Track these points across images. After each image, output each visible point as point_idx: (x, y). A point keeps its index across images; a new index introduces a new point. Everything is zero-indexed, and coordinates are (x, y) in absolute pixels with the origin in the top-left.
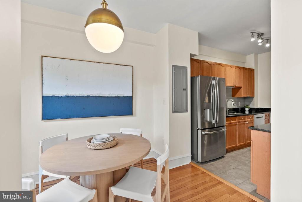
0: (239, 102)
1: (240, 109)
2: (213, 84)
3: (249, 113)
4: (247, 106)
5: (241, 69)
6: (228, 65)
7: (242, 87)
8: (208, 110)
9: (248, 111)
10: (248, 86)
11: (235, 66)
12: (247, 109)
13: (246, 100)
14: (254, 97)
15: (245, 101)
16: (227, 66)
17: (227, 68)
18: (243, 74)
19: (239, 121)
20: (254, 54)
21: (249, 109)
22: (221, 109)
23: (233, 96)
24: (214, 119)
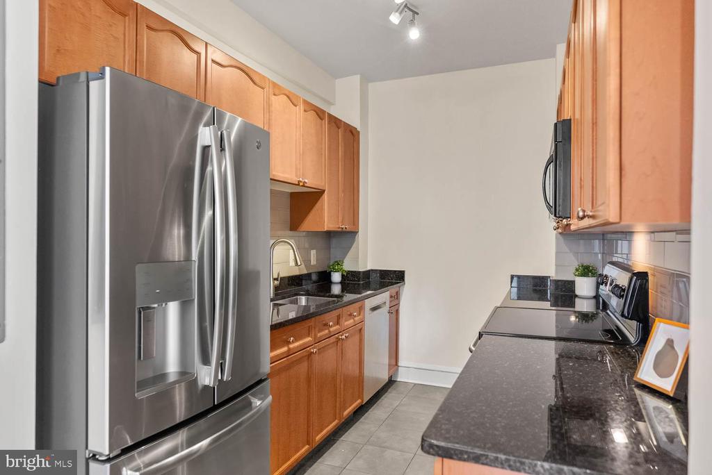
0: (312, 251)
1: (314, 277)
2: (206, 149)
3: (343, 291)
4: (338, 264)
5: (322, 120)
6: (278, 85)
7: (324, 191)
8: (173, 308)
9: (341, 283)
10: (343, 191)
11: (306, 102)
12: (336, 277)
13: (334, 242)
14: (358, 232)
15: (329, 248)
16: (277, 89)
17: (273, 98)
18: (329, 140)
19: (319, 335)
20: (359, 76)
21: (343, 276)
22: (246, 280)
23: (294, 225)
24: (206, 360)
